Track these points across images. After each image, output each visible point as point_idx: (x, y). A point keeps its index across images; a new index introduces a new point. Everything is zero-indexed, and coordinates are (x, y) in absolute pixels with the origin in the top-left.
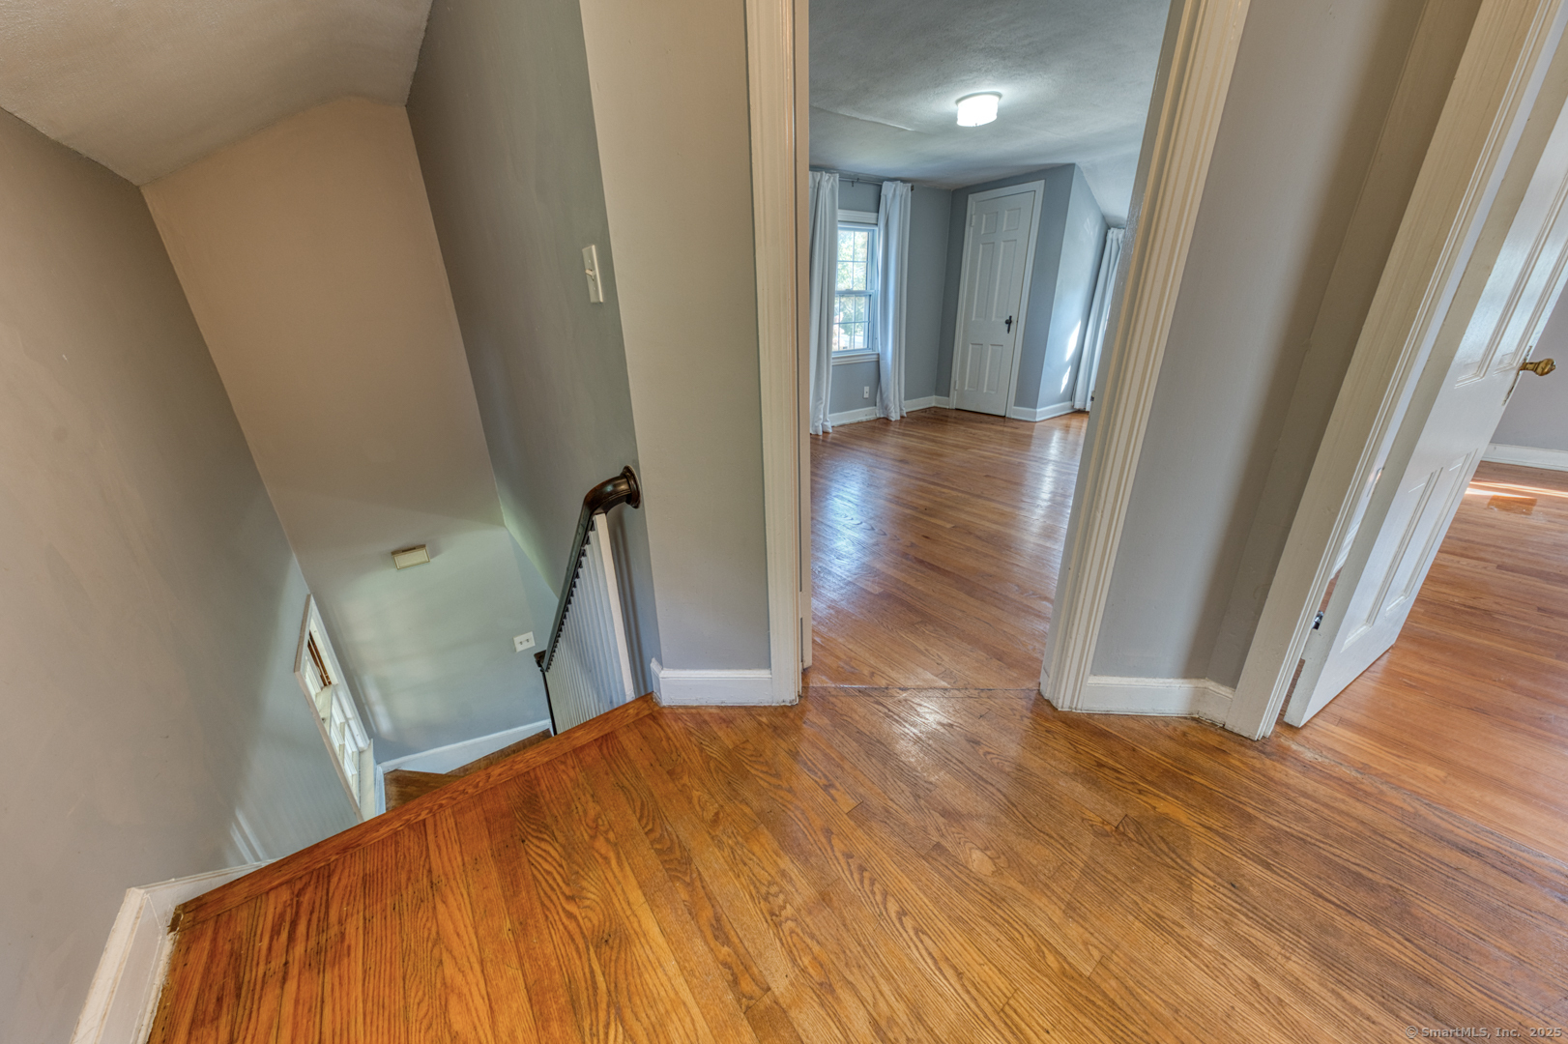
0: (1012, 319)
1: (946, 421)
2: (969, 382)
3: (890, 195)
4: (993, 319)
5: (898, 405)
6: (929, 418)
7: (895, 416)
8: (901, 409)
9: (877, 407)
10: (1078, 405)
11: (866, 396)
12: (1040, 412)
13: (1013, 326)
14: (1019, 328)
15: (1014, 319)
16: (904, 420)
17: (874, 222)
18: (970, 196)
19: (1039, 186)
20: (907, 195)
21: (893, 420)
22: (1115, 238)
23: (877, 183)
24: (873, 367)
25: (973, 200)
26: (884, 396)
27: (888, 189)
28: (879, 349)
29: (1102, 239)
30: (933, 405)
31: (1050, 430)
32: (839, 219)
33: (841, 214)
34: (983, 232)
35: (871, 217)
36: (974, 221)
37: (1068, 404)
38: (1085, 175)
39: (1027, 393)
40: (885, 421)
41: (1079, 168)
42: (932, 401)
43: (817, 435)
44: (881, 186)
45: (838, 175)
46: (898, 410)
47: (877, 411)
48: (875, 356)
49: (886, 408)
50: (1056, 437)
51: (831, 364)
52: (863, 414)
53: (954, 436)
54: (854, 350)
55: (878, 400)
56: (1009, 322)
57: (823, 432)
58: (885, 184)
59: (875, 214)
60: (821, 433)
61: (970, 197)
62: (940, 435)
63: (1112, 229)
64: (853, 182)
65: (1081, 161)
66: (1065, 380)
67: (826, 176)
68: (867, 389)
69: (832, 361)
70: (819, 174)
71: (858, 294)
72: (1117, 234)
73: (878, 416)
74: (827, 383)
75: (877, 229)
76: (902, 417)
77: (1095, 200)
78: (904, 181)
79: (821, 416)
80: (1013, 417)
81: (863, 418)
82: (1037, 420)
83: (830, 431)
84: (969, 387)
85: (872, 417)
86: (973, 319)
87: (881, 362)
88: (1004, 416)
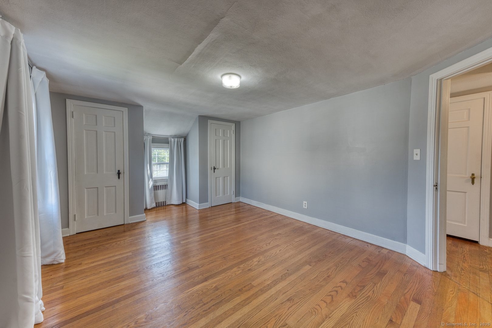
0: (120, 171)
2: (88, 213)
13: (121, 175)
14: (126, 176)
19: (125, 110)
25: (71, 103)
36: (74, 115)
56: (119, 173)
61: (69, 101)
80: (130, 222)
84: (89, 215)
88: (124, 224)
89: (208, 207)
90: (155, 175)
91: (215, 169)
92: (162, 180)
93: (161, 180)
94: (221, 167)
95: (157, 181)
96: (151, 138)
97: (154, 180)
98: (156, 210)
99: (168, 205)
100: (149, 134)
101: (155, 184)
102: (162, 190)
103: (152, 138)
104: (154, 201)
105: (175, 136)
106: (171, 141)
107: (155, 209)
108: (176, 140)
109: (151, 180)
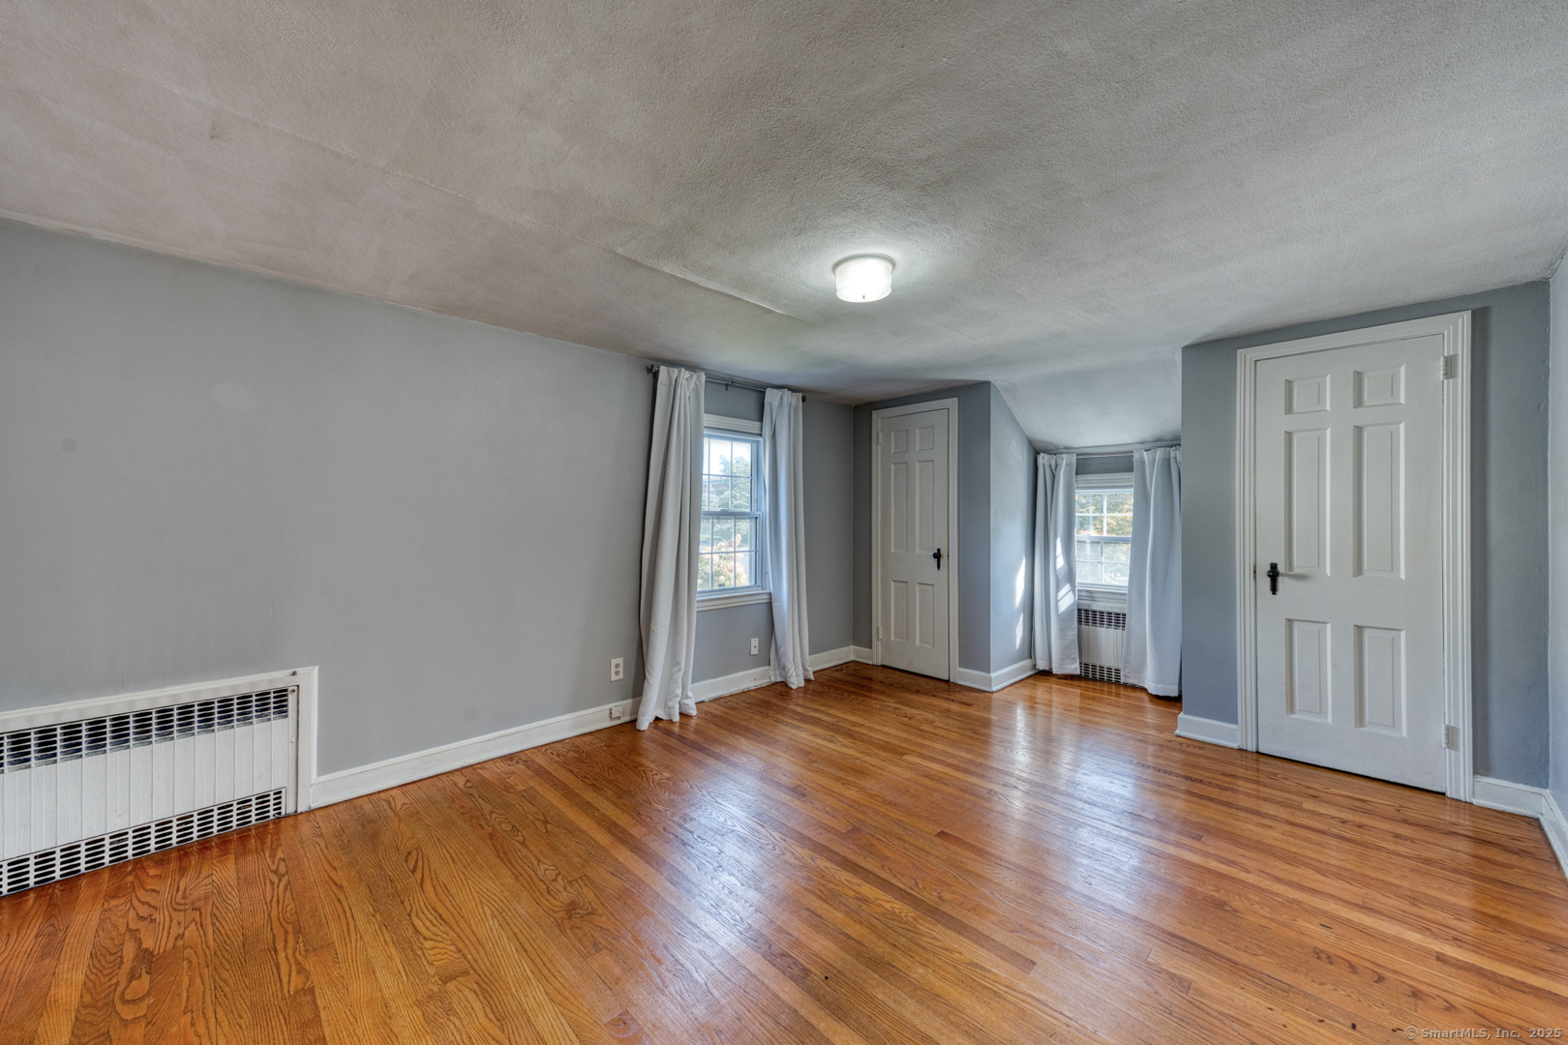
0: (941, 552)
1: (870, 689)
2: (895, 632)
3: (776, 404)
4: (917, 552)
5: (799, 664)
6: (846, 683)
7: (796, 681)
8: (805, 670)
9: (772, 667)
10: (1042, 665)
11: (755, 651)
12: (996, 678)
13: (943, 562)
14: (952, 561)
15: (943, 552)
16: (811, 686)
17: (758, 432)
18: (873, 412)
19: (952, 403)
20: (798, 406)
21: (794, 687)
22: (1046, 464)
23: (759, 390)
24: (763, 612)
25: (878, 417)
26: (780, 653)
27: (772, 396)
28: (771, 588)
29: (1032, 466)
30: (852, 658)
31: (1009, 706)
32: (705, 425)
33: (707, 419)
34: (893, 451)
35: (754, 426)
36: (880, 438)
37: (1027, 662)
38: (1003, 394)
39: (974, 647)
40: (784, 689)
41: (996, 387)
42: (848, 653)
43: (671, 721)
44: (764, 393)
45: (703, 377)
46: (801, 672)
47: (772, 673)
48: (767, 596)
49: (784, 669)
50: (1020, 718)
51: (696, 608)
52: (749, 679)
53: (882, 722)
54: (735, 589)
55: (772, 656)
56: (937, 556)
57: (681, 714)
58: (769, 392)
59: (759, 423)
60: (677, 718)
61: (875, 414)
62: (859, 720)
63: (1042, 454)
64: (727, 385)
65: (997, 378)
66: (1019, 632)
67: (685, 374)
68: (755, 642)
69: (696, 605)
70: (676, 370)
71: (737, 516)
72: (1049, 460)
73: (773, 680)
74: (689, 639)
75: (761, 439)
76: (807, 681)
77: (1018, 423)
78: (793, 390)
79: (679, 691)
80: (960, 682)
81: (751, 685)
82: (994, 689)
83: (694, 712)
84: (896, 636)
85: (763, 682)
86: (893, 550)
87: (774, 604)
88: (948, 681)
89: (1235, 746)
90: (1085, 577)
91: (1274, 574)
92: (1113, 595)
93: (1109, 596)
94: (1328, 573)
95: (1095, 595)
96: (1074, 458)
97: (1079, 591)
98: (1087, 689)
99: (1126, 686)
100: (1066, 448)
101: (1089, 605)
102: (1112, 630)
103: (1077, 459)
104: (1077, 655)
105: (1158, 440)
106: (1143, 463)
107: (1083, 684)
108: (1159, 454)
109: (1067, 587)
